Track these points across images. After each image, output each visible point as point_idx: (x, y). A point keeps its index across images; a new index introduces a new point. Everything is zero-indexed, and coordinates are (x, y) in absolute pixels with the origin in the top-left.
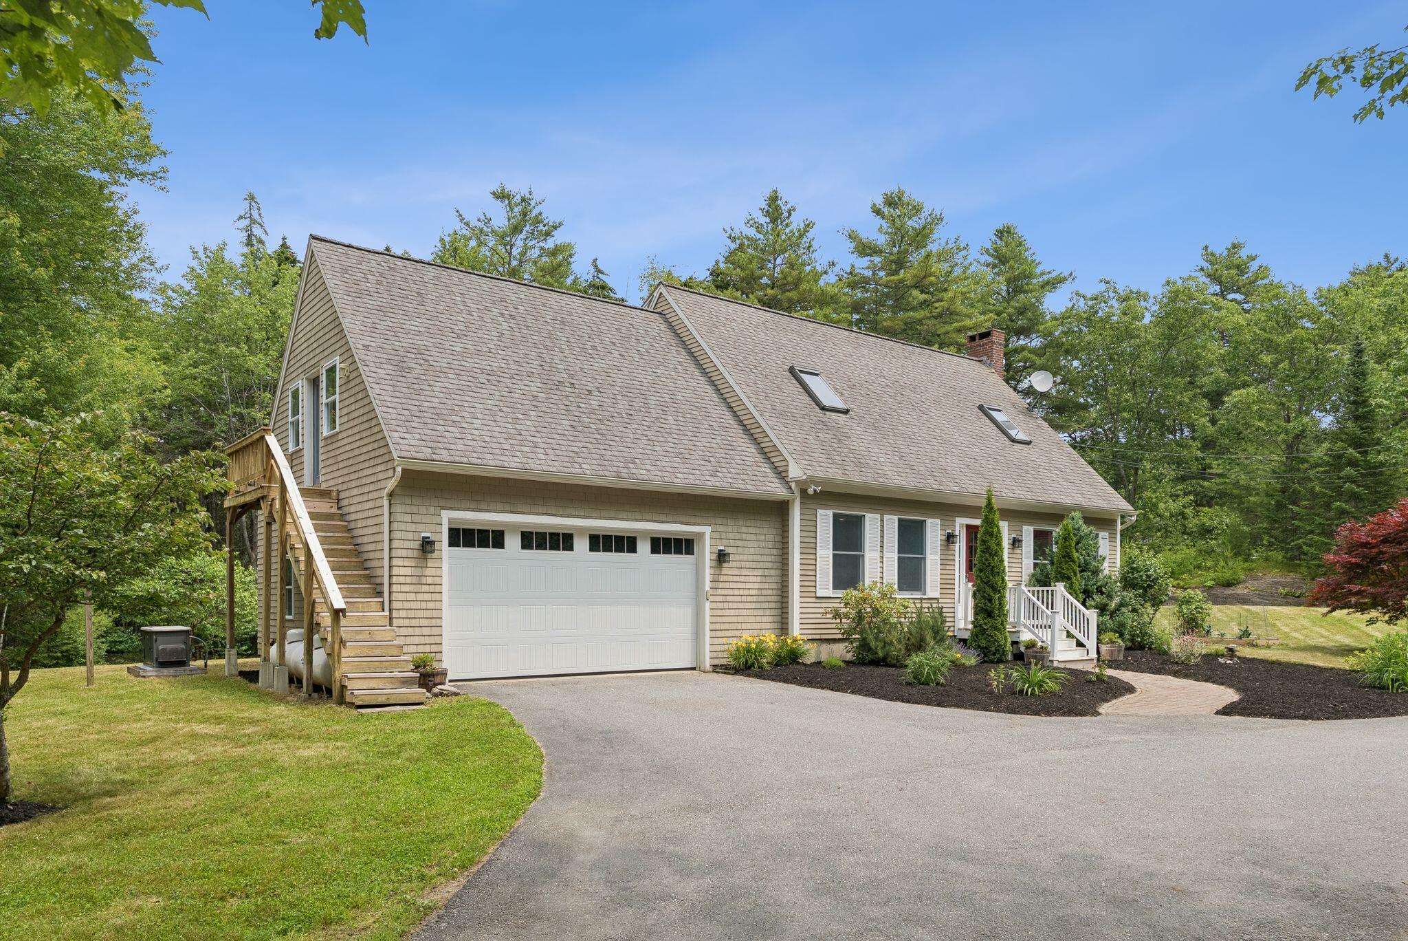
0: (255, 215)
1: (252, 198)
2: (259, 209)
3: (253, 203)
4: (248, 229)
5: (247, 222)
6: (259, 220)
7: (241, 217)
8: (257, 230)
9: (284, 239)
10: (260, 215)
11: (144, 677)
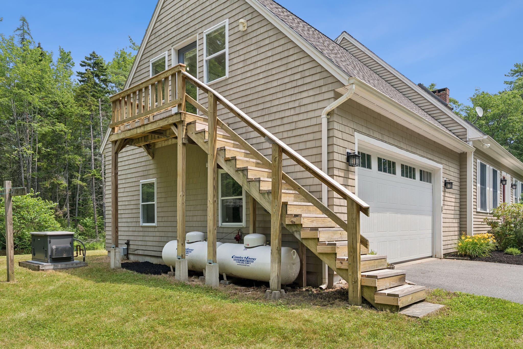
0: (26, 28)
1: (24, 20)
2: (28, 26)
3: (25, 23)
4: (23, 35)
5: (22, 32)
6: (28, 32)
7: (19, 29)
8: (26, 36)
9: (39, 44)
10: (28, 29)
11: (43, 270)
